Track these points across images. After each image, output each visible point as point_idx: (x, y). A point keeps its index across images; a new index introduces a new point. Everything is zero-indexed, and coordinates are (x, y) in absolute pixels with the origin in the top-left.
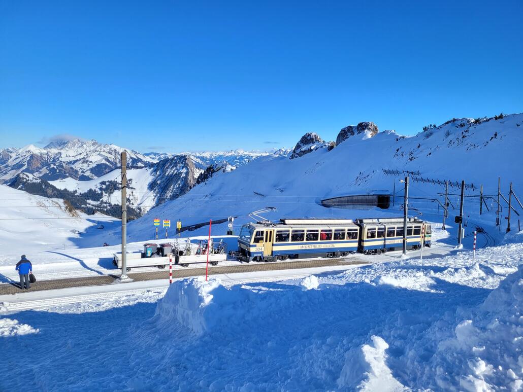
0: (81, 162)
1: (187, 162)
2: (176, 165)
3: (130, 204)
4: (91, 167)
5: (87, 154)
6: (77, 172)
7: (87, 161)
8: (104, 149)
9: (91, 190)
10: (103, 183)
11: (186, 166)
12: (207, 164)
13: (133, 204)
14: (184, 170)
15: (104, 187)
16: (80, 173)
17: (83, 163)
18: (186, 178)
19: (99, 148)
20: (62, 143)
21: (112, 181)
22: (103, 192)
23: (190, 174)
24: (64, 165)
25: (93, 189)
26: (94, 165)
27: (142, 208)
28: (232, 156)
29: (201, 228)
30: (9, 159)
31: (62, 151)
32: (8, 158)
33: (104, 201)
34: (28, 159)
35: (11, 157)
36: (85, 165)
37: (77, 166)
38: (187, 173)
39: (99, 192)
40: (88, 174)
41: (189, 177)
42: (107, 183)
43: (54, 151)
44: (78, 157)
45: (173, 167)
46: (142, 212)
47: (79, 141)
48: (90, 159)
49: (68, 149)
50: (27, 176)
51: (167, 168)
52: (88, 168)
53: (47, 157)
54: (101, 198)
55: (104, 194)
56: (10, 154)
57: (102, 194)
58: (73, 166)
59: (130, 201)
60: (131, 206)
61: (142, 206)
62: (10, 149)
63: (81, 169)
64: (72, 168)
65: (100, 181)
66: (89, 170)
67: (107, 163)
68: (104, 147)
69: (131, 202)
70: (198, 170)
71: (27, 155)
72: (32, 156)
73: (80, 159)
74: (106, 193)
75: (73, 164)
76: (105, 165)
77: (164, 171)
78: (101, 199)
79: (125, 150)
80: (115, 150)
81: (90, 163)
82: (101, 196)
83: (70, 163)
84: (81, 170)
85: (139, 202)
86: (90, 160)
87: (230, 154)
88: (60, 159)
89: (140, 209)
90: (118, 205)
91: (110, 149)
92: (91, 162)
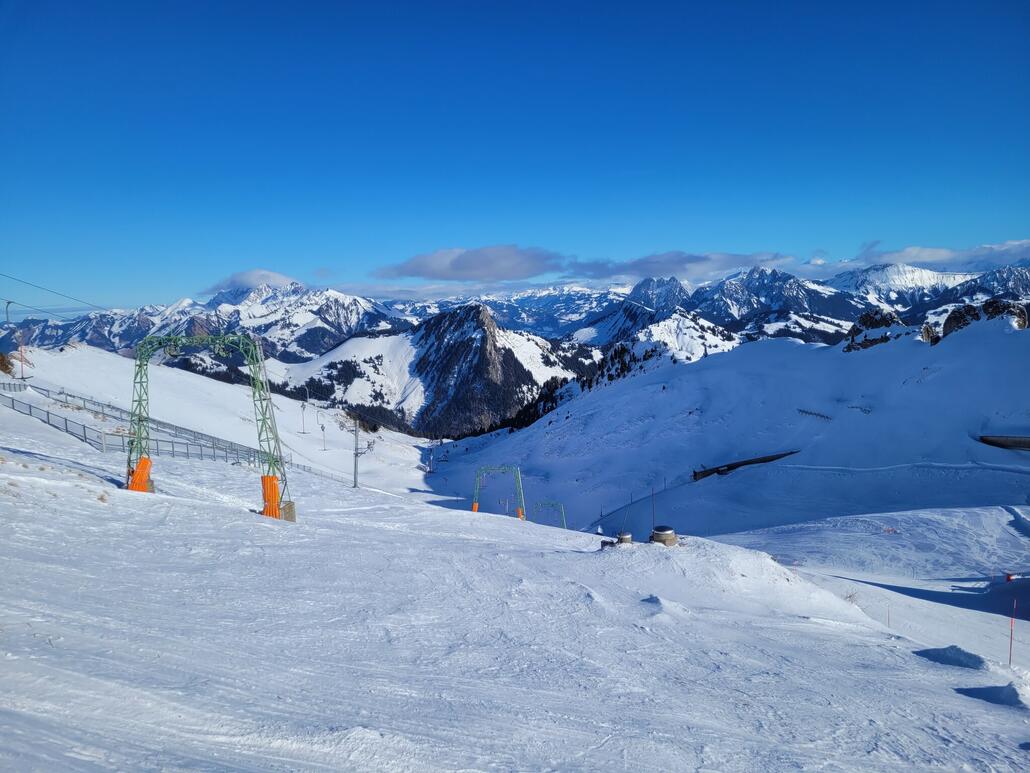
0: (279, 327)
1: (481, 318)
2: (460, 324)
3: (383, 402)
4: (297, 334)
5: (286, 311)
6: (273, 345)
7: (289, 325)
8: (317, 299)
9: (312, 379)
10: (332, 366)
11: (480, 325)
12: (504, 315)
13: (388, 403)
14: (477, 335)
15: (335, 372)
16: (280, 348)
17: (282, 328)
18: (482, 349)
19: (306, 297)
20: (238, 294)
21: (346, 361)
22: (334, 382)
23: (490, 342)
24: (251, 334)
25: (316, 377)
26: (303, 331)
27: (405, 408)
28: (549, 295)
29: (737, 470)
30: (150, 329)
31: (239, 307)
32: (149, 327)
33: (339, 398)
34: (185, 326)
35: (153, 324)
36: (287, 332)
37: (274, 335)
38: (484, 339)
39: (327, 382)
40: (294, 348)
41: (488, 347)
42: (339, 366)
43: (226, 309)
44: (272, 319)
45: (455, 330)
46: (407, 417)
47: (268, 286)
48: (294, 320)
49: (250, 304)
50: (202, 360)
51: (445, 331)
52: (293, 338)
53: (218, 322)
54: (332, 394)
55: (336, 387)
56: (152, 319)
57: (332, 386)
58: (266, 335)
59: (382, 398)
60: (385, 406)
61: (405, 406)
62: (148, 309)
63: (280, 339)
64: (264, 339)
65: (326, 363)
66: (296, 340)
67: (326, 326)
68: (314, 295)
69: (386, 400)
70: (501, 332)
71: (183, 320)
72: (192, 321)
73: (277, 322)
74: (339, 384)
75: (266, 330)
76: (323, 329)
77: (440, 338)
78: (332, 397)
79: (355, 300)
80: (336, 301)
81: (295, 329)
82: (330, 390)
83: (259, 328)
84: (281, 342)
85: (398, 398)
86: (295, 323)
87: (545, 293)
88: (241, 323)
89: (402, 411)
90: (363, 406)
91: (328, 299)
92: (297, 325)
